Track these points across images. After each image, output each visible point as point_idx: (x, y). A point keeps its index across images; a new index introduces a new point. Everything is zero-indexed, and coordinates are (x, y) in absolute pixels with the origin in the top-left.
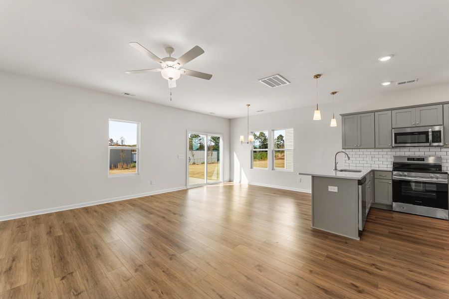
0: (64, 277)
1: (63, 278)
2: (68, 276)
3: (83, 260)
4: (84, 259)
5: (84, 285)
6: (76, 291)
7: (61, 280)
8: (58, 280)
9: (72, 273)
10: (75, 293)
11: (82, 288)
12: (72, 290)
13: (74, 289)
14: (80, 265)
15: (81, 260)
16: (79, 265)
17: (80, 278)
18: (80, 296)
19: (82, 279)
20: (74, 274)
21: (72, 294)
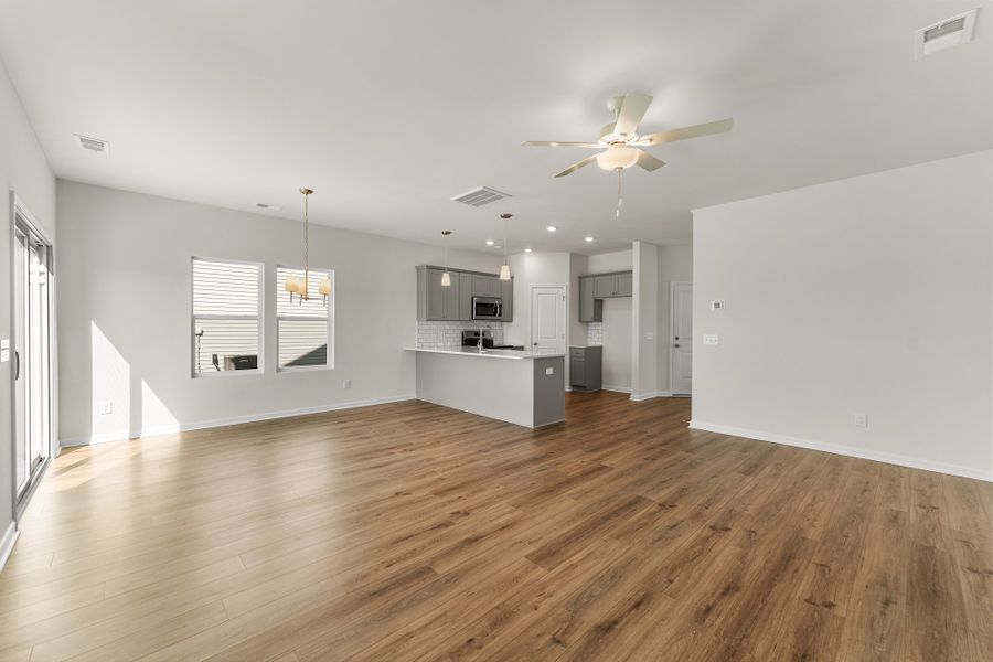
0: (826, 606)
1: (830, 605)
2: (818, 602)
3: (766, 609)
4: (761, 609)
5: (806, 568)
6: (824, 571)
7: (834, 605)
8: (841, 611)
9: (808, 601)
10: (827, 570)
11: (811, 569)
12: (827, 576)
13: (824, 576)
14: (780, 603)
15: (770, 611)
16: (784, 606)
17: (804, 582)
18: (824, 563)
19: (802, 580)
20: (807, 597)
21: (832, 573)
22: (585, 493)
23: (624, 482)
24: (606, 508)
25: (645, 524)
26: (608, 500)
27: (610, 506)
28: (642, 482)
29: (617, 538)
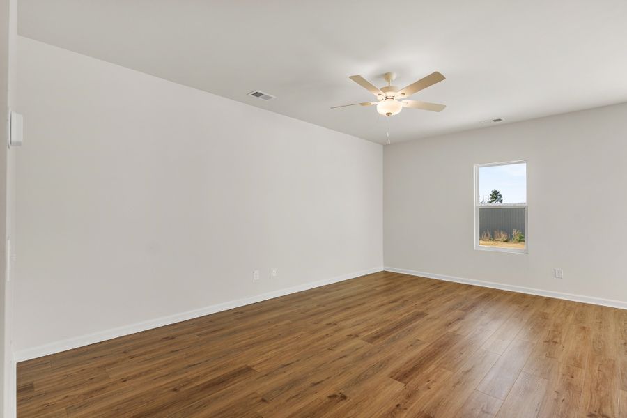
22: (413, 345)
23: (380, 357)
24: (395, 334)
25: (372, 326)
26: (394, 340)
27: (393, 335)
28: (363, 357)
29: (388, 320)
